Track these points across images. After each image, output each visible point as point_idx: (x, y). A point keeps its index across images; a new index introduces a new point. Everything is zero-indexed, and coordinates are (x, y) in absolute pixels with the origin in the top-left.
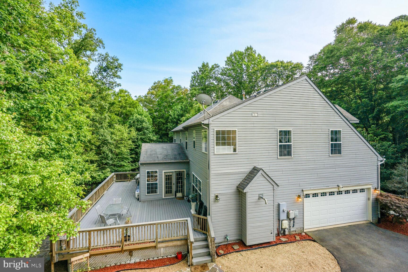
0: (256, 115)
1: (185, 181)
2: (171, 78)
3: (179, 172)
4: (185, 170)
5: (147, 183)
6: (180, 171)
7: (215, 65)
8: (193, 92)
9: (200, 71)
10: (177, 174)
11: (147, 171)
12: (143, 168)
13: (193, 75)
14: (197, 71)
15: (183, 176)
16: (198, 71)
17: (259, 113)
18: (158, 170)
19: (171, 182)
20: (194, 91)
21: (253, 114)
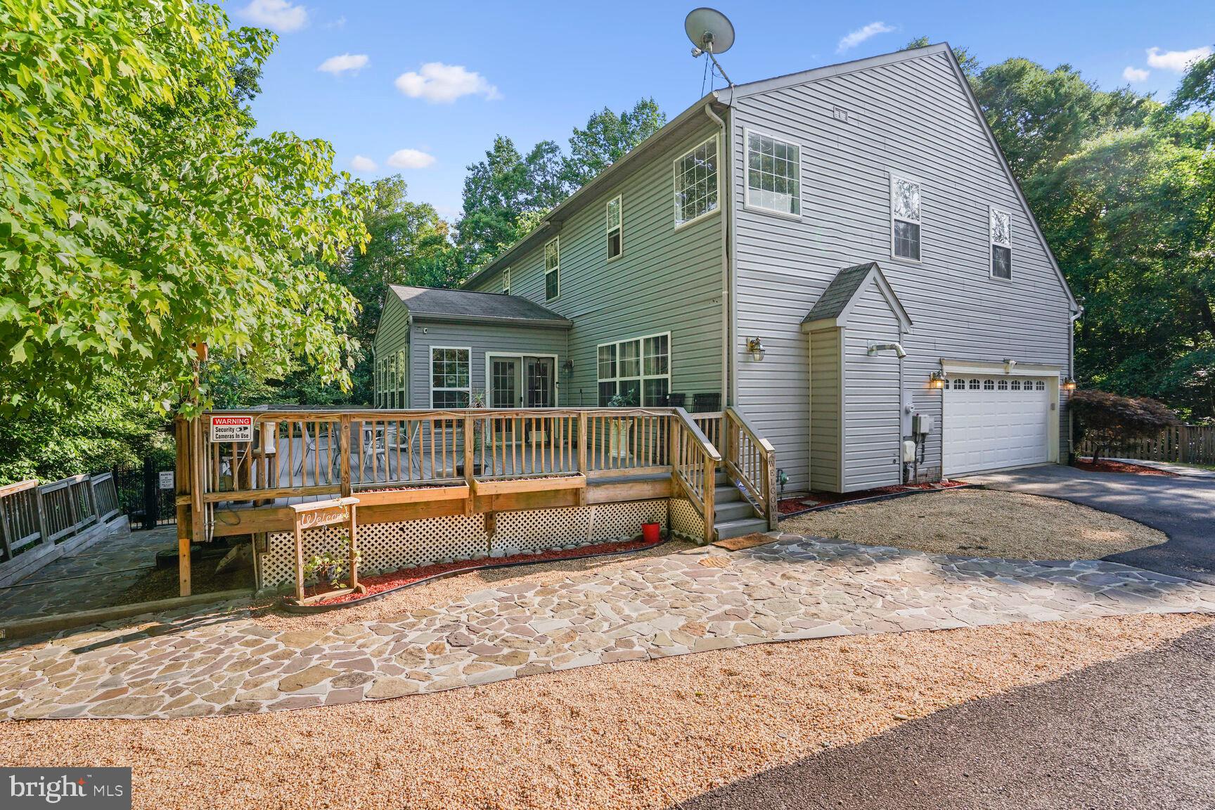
0: (843, 117)
1: (556, 391)
2: (399, 176)
3: (535, 361)
4: (556, 356)
5: (433, 389)
6: (539, 359)
7: (547, 144)
8: (480, 218)
9: (491, 164)
10: (531, 368)
11: (432, 348)
12: (421, 336)
13: (470, 174)
14: (481, 164)
15: (549, 376)
16: (486, 164)
17: (850, 114)
18: (470, 349)
19: (512, 394)
20: (483, 215)
21: (836, 112)
